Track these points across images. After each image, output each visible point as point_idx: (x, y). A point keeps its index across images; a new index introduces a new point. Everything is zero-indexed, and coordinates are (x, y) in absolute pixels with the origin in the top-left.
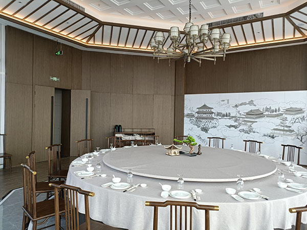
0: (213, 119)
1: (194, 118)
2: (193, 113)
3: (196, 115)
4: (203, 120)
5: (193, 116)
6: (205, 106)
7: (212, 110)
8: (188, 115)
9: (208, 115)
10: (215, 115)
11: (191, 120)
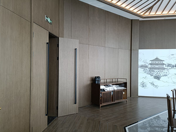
0: (164, 69)
1: (147, 69)
2: (147, 64)
3: (150, 66)
4: (156, 70)
5: (146, 67)
6: (157, 59)
7: (164, 62)
8: (142, 66)
9: (160, 66)
10: (166, 66)
11: (144, 70)
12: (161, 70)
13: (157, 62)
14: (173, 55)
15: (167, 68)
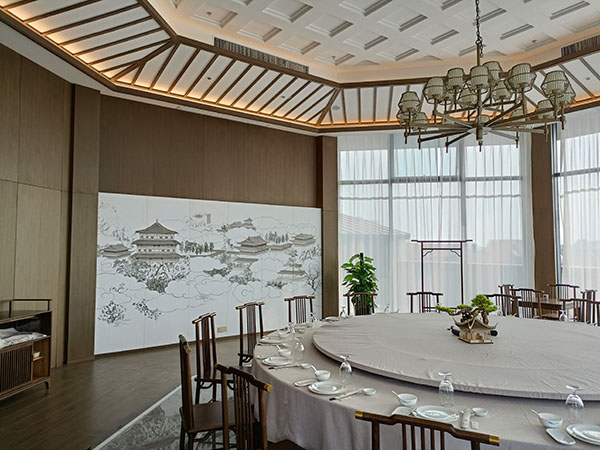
0: (178, 257)
1: (127, 258)
7: (176, 238)
9: (166, 248)
10: (181, 249)
12: (169, 262)
13: (157, 237)
14: (199, 216)
15: (183, 254)
